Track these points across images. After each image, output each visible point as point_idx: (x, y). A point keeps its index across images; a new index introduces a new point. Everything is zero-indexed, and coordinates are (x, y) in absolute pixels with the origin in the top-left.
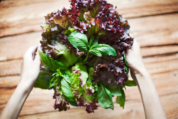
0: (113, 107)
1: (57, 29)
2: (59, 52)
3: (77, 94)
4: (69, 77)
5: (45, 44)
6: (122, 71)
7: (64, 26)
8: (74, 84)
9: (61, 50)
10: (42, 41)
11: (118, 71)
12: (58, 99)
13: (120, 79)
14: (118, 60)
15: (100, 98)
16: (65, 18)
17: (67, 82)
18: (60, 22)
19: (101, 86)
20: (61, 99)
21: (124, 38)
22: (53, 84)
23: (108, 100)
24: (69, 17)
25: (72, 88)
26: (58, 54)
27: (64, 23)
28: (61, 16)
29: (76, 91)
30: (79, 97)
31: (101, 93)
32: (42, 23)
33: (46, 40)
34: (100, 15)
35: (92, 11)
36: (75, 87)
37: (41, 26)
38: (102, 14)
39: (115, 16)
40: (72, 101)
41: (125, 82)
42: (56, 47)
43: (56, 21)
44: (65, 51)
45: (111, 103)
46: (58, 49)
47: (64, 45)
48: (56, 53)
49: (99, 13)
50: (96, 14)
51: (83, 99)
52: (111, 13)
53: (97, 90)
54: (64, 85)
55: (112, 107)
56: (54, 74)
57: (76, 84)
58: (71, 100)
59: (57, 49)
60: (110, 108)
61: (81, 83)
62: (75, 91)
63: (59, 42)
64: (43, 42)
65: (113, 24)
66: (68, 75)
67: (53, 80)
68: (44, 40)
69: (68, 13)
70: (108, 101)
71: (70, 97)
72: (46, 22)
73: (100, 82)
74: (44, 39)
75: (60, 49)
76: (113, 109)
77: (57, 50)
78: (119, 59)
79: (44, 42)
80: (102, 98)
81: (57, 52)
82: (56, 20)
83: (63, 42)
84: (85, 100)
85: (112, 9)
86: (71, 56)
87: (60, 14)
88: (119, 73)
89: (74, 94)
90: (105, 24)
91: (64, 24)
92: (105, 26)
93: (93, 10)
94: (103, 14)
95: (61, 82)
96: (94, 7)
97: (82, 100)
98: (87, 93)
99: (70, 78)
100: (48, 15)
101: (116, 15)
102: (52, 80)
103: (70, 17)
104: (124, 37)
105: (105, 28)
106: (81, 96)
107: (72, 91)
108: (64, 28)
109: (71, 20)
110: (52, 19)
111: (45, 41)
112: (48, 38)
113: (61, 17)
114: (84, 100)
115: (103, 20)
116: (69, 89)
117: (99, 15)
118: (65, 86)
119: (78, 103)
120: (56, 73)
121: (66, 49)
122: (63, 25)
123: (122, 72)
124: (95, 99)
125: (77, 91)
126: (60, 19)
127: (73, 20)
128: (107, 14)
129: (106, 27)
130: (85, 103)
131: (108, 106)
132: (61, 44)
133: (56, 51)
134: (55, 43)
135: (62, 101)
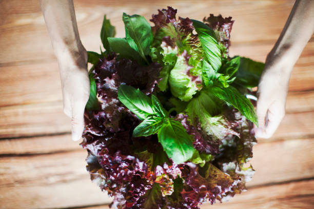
0: (123, 18)
1: (222, 166)
2: (218, 121)
3: (193, 40)
4: (205, 73)
5: (248, 137)
6: (105, 82)
7: (211, 169)
8: (197, 59)
9: (215, 125)
10: (254, 143)
11: (112, 82)
12: (226, 33)
13: (109, 67)
14: (111, 103)
15: (148, 35)
16: (212, 183)
17: (210, 64)
18: (220, 175)
19: (146, 56)
20: (220, 33)
21: (97, 144)
22: (234, 62)
23: (134, 30)
24: (205, 185)
25: (201, 53)
26: (221, 116)
27: (213, 175)
28: (220, 187)
29: (194, 46)
30: (190, 34)
31: (145, 43)
32: (251, 177)
33: (245, 144)
34: (143, 190)
35: (158, 197)
36: (196, 54)
37: (253, 170)
38: (141, 190)
39: (115, 186)
40: (202, 29)
41: (101, 60)
42: (225, 132)
43: (228, 177)
44: (208, 123)
45: (128, 24)
46: (220, 126)
47: (209, 134)
48: (224, 119)
49: (145, 193)
50: (150, 191)
51: (182, 31)
52: (122, 193)
53: (153, 50)
54: (215, 57)
55: (125, 18)
56: (233, 79)
57: (194, 59)
58: (205, 30)
59: (222, 126)
60: (130, 17)
61: (188, 58)
62: (196, 47)
63: (218, 140)
64: (252, 140)
65: (121, 169)
66: (207, 77)
67: (234, 70)
68: (250, 144)
69: (206, 191)
70: (132, 28)
71: (206, 35)
72: (244, 178)
73: (146, 64)
74: (249, 146)
75: (217, 128)
76: (124, 14)
77: (222, 124)
78: (110, 105)
79: (250, 141)
80: (144, 33)
81: (223, 121)
82: (228, 179)
83: (212, 140)
84: (179, 28)
85: (119, 201)
86: (197, 114)
87: (221, 190)
88: (111, 78)
89: (198, 41)
90: (137, 169)
91: (213, 172)
92: (137, 164)
93: (156, 200)
94: (139, 190)
95: (220, 64)
96: (153, 205)
97: (184, 30)
98: (174, 41)
99: (205, 70)
100: (240, 193)
101: (112, 189)
102: (237, 69)
103: (202, 184)
104: (98, 147)
105: (138, 160)
106: (186, 37)
107: (201, 47)
108: (213, 166)
109: (199, 180)
110: (235, 183)
111: (248, 142)
112: (242, 149)
113: (218, 185)
114: (180, 30)
115: (138, 180)
116: (207, 50)
117: (146, 189)
118: (213, 56)
119: (191, 25)
120: (229, 81)
121: (206, 127)
122: (215, 172)
123: (105, 80)
124: (157, 34)
125: (192, 46)
126: (220, 181)
127: (196, 180)
128: (129, 191)
129: (136, 162)
130: (179, 24)
131: (133, 19)
132: (216, 137)
133: (225, 123)
134: (228, 141)
135: (219, 30)
